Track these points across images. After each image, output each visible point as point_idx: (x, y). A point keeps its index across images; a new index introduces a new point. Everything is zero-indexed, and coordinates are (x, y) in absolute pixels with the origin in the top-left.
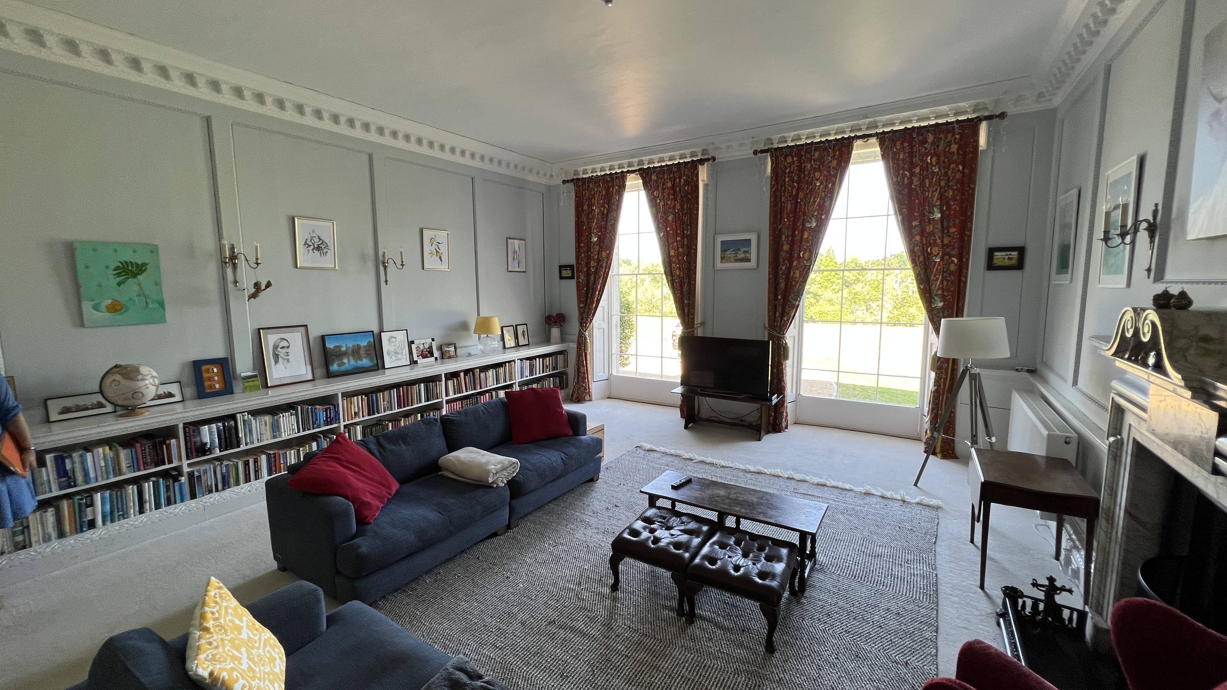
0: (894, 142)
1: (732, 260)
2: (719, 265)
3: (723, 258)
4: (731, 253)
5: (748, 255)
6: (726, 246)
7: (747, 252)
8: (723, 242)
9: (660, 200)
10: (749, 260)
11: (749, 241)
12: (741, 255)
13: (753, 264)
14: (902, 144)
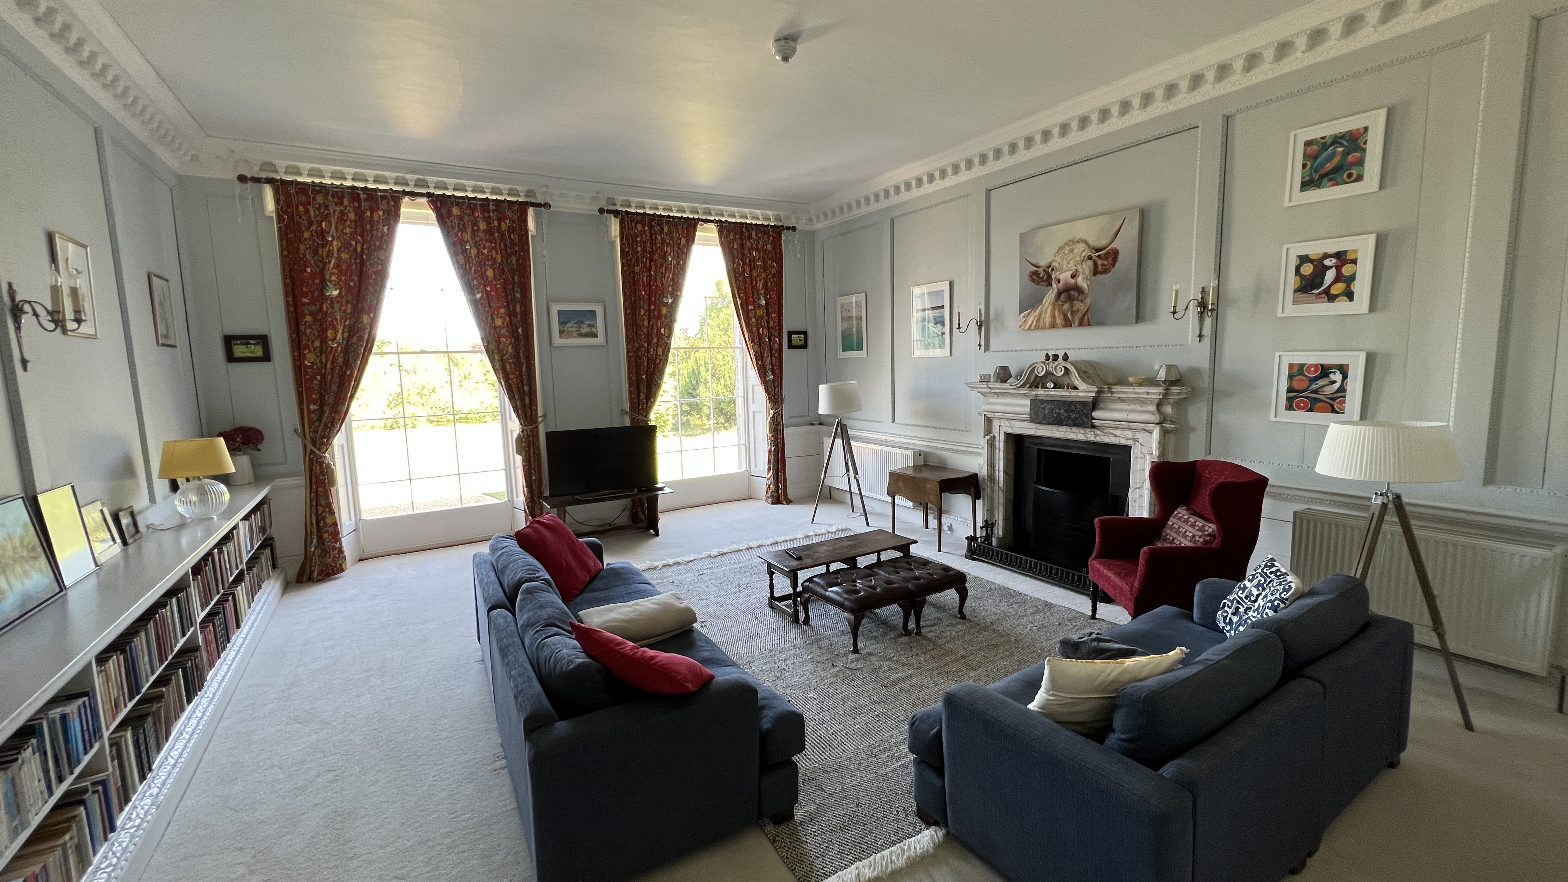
0: (729, 232)
1: (574, 334)
2: (557, 340)
3: (562, 332)
4: (572, 327)
5: (594, 330)
6: (565, 317)
7: (593, 325)
8: (560, 313)
9: (470, 245)
10: (595, 336)
11: (593, 313)
12: (585, 330)
13: (600, 340)
14: (735, 235)
